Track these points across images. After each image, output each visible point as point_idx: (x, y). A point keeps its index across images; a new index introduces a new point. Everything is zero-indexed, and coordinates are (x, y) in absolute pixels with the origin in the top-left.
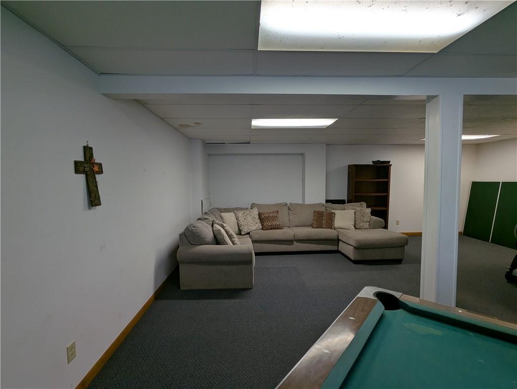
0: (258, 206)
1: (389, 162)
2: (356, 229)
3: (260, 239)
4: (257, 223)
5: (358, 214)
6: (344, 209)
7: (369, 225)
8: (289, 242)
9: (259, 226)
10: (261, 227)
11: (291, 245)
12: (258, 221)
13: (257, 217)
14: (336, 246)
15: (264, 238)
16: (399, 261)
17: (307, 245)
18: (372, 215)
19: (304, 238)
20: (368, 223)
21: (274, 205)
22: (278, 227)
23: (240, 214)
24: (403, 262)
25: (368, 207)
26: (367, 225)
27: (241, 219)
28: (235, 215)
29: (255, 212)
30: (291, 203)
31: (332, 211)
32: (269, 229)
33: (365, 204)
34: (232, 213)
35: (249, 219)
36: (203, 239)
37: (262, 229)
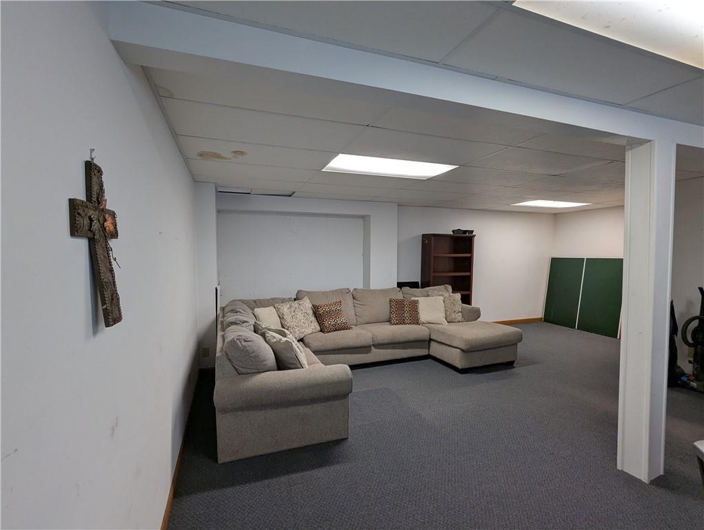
0: (310, 294)
1: (472, 231)
2: (448, 322)
3: (323, 348)
4: (311, 322)
5: (447, 301)
6: (428, 296)
7: (463, 316)
8: (365, 349)
9: (317, 326)
10: (319, 328)
11: (367, 353)
12: (313, 319)
13: (311, 312)
14: (426, 349)
15: (330, 346)
16: (510, 365)
17: (389, 351)
18: (463, 303)
19: (386, 341)
20: (460, 314)
21: (332, 291)
22: (345, 327)
23: (285, 309)
24: (514, 365)
25: (454, 291)
26: (459, 317)
27: (288, 317)
28: (278, 310)
29: (307, 304)
30: (355, 289)
31: (413, 299)
32: (332, 331)
33: (450, 287)
34: (271, 308)
35: (300, 316)
36: (263, 361)
37: (321, 331)
